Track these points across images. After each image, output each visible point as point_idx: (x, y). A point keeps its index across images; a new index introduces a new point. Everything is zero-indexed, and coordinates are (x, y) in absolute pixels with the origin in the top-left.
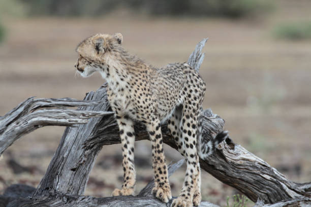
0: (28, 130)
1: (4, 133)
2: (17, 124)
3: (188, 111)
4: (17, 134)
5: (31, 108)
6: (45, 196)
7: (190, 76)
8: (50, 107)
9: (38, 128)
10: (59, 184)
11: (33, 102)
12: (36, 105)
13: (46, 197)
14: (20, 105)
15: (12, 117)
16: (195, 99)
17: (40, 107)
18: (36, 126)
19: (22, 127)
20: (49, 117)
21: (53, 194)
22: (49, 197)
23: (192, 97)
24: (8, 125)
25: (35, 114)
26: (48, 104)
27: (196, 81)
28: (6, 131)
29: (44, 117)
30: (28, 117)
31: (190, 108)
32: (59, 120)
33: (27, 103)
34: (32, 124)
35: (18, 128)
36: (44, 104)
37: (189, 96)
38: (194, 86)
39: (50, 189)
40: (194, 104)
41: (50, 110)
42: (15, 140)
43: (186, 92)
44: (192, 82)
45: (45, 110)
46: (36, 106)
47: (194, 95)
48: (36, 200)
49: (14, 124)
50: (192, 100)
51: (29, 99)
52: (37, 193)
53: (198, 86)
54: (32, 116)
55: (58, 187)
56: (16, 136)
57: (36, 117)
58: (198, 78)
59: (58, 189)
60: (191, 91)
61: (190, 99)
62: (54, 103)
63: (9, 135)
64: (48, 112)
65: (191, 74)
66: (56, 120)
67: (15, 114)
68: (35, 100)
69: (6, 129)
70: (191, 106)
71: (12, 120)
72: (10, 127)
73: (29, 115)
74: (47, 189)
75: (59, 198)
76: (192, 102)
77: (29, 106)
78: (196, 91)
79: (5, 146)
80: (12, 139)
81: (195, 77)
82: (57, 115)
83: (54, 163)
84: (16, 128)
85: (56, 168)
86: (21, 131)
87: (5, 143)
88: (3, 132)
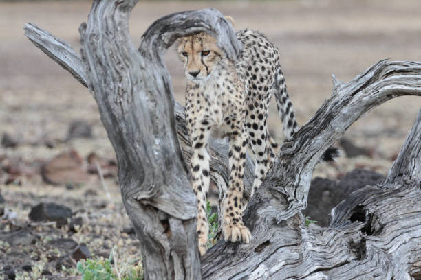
0: (379, 100)
1: (349, 104)
2: (366, 93)
3: (252, 99)
4: (365, 106)
5: (383, 74)
6: (398, 183)
7: (255, 49)
8: (407, 72)
9: (392, 98)
10: (415, 168)
11: (386, 66)
12: (390, 69)
13: (400, 186)
14: (369, 68)
15: (360, 84)
16: (262, 80)
17: (395, 72)
18: (389, 95)
19: (372, 97)
20: (406, 85)
21: (409, 182)
22: (403, 185)
23: (258, 79)
24: (353, 94)
25: (387, 81)
26: (405, 68)
27: (264, 53)
28: (351, 102)
29: (400, 84)
30: (380, 84)
31: (254, 95)
32: (418, 89)
33: (377, 67)
34: (383, 93)
35: (366, 98)
36: (400, 68)
37: (255, 77)
38: (261, 62)
39: (404, 175)
40: (260, 88)
41: (407, 76)
42: (363, 112)
43: (250, 73)
44: (258, 56)
45: (400, 76)
46: (390, 71)
47: (260, 75)
48: (387, 188)
49: (360, 93)
50: (258, 83)
51: (381, 61)
52: (389, 180)
53: (266, 61)
54: (384, 84)
55: (414, 173)
56: (364, 108)
57: (389, 85)
58: (266, 48)
59: (415, 175)
60: (257, 70)
61: (255, 82)
62: (412, 67)
63: (355, 107)
64: (404, 78)
65: (256, 46)
66: (414, 89)
67: (363, 81)
68: (388, 62)
69: (351, 99)
70: (255, 91)
71: (358, 87)
72: (356, 97)
73: (380, 81)
74: (401, 175)
75: (416, 186)
76: (258, 86)
77: (380, 71)
78: (263, 68)
79: (350, 120)
80: (358, 113)
81: (262, 48)
82: (416, 82)
83: (410, 143)
84: (364, 98)
85: (412, 149)
86: (371, 101)
87: (350, 116)
88: (348, 102)
